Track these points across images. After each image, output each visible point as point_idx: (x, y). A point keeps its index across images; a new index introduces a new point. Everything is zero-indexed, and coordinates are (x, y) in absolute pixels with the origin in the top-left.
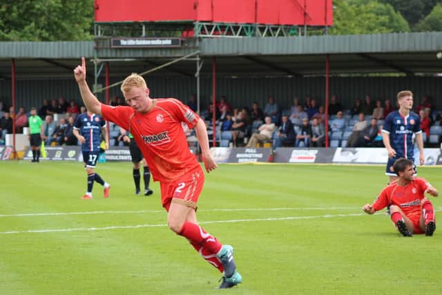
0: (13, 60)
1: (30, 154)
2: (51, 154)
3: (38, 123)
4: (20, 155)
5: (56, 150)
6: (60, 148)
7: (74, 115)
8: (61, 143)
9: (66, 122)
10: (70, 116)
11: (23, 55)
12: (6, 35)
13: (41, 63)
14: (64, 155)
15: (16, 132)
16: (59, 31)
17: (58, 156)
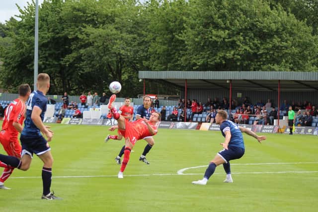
0: (279, 81)
1: (288, 130)
2: (299, 131)
3: (293, 114)
4: (282, 130)
5: (302, 129)
6: (304, 127)
7: (310, 110)
8: (303, 125)
9: (306, 114)
10: (308, 111)
11: (285, 78)
12: (272, 67)
13: (293, 83)
14: (306, 131)
15: (280, 119)
16: (299, 66)
17: (303, 131)
